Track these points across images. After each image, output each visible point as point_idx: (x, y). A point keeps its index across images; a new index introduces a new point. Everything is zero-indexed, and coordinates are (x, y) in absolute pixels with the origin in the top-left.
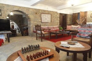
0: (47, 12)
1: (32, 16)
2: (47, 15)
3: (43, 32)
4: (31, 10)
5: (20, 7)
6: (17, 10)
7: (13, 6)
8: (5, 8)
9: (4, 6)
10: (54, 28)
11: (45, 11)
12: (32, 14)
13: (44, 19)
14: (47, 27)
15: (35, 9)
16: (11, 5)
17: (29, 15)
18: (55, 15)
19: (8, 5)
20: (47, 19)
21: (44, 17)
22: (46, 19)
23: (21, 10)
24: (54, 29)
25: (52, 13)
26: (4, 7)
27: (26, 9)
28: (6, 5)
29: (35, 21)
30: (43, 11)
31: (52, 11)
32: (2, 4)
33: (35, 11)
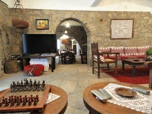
0: (125, 15)
1: (94, 27)
2: (123, 22)
3: (102, 58)
4: (92, 15)
5: (74, 12)
6: (69, 17)
7: (64, 11)
8: (53, 17)
9: (52, 12)
10: (138, 51)
11: (119, 13)
12: (93, 22)
13: (117, 31)
14: (122, 47)
15: (99, 12)
16: (61, 11)
17: (87, 26)
18: (143, 21)
19: (57, 11)
20: (124, 30)
21: (118, 26)
22: (121, 31)
23: (76, 18)
24: (137, 54)
25: (135, 16)
26: (52, 14)
27: (83, 15)
28: (54, 10)
29: (98, 36)
30: (115, 15)
31: (137, 12)
32: (50, 10)
33: (99, 16)
